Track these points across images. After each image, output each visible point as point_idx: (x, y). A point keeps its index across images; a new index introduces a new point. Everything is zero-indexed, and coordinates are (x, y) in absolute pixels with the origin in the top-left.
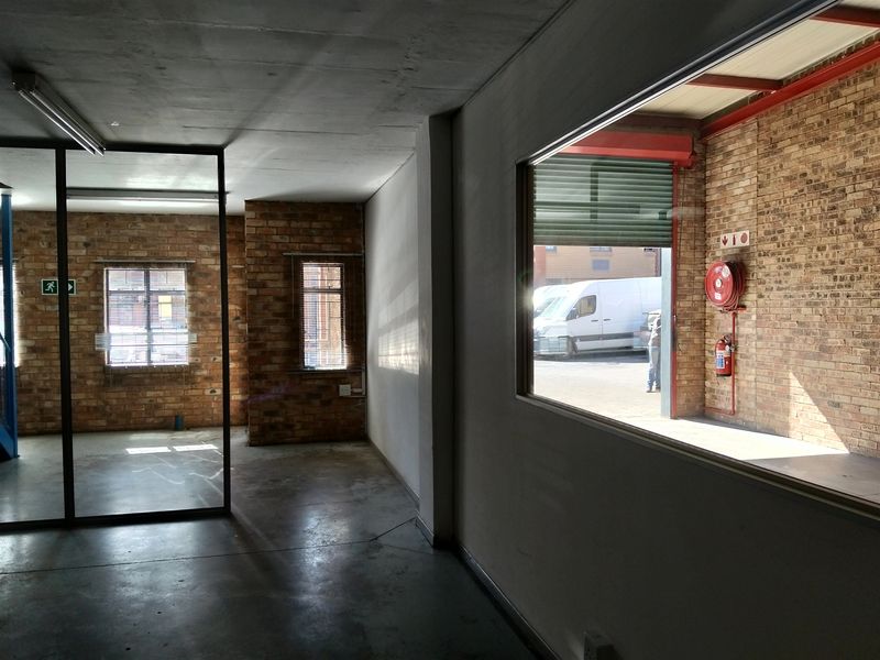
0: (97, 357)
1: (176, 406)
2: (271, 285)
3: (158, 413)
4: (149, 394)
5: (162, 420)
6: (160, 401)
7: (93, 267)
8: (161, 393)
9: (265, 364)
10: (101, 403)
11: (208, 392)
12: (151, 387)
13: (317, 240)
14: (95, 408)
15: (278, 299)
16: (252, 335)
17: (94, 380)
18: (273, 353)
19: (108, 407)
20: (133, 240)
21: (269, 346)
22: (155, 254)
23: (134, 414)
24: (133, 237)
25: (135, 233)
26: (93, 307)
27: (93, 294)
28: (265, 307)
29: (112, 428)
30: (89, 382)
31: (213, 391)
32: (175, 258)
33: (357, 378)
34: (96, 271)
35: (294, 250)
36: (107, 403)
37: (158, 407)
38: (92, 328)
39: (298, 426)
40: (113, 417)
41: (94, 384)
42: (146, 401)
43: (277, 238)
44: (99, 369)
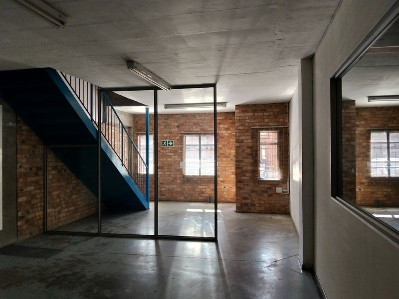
0: (181, 171)
1: (210, 192)
2: (245, 141)
3: (203, 195)
4: (200, 187)
5: (204, 198)
6: (204, 190)
7: (180, 135)
8: (204, 187)
9: (243, 176)
10: (182, 190)
11: (222, 187)
12: (201, 184)
13: (266, 121)
14: (180, 192)
15: (248, 147)
16: (237, 163)
17: (180, 180)
18: (246, 171)
19: (184, 192)
20: (195, 124)
21: (245, 168)
22: (203, 130)
23: (194, 195)
24: (195, 123)
25: (196, 121)
26: (180, 151)
27: (180, 146)
28: (243, 151)
29: (186, 200)
30: (178, 181)
31: (225, 187)
32: (210, 131)
33: (285, 185)
34: (181, 137)
35: (256, 126)
36: (184, 190)
37: (203, 192)
38: (179, 160)
39: (257, 205)
40: (186, 196)
41: (180, 182)
42: (199, 190)
43: (248, 121)
44: (181, 176)
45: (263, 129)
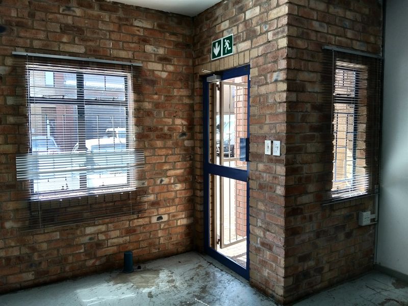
0: (21, 189)
1: (121, 240)
2: (309, 88)
3: (101, 252)
4: (90, 230)
5: (104, 260)
6: (102, 237)
7: (9, 61)
8: (103, 228)
9: (300, 195)
10: (25, 250)
11: (154, 220)
12: (91, 222)
14: (18, 258)
16: (290, 156)
17: (16, 220)
18: (308, 179)
19: (36, 257)
20: (65, 29)
21: (306, 170)
22: (95, 52)
23: (70, 259)
24: (67, 26)
25: (69, 20)
26: (11, 119)
27: (10, 101)
29: (41, 280)
30: (8, 225)
31: (160, 218)
32: (118, 58)
34: (14, 68)
35: (330, 43)
36: (33, 249)
37: (99, 245)
38: (9, 148)
40: (44, 266)
41: (15, 225)
42: (86, 239)
45: (344, 57)
